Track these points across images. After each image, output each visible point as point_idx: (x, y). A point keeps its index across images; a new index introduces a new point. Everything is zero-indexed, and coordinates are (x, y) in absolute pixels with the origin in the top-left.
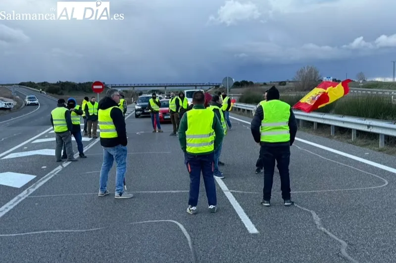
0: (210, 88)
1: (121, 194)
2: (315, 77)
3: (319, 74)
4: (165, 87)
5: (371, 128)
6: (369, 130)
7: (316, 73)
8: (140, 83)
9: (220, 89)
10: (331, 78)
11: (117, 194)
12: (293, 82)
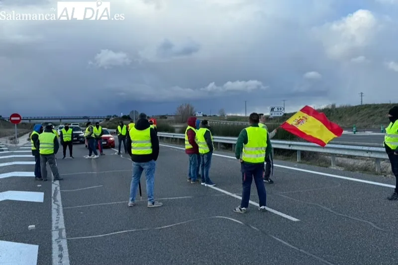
0: (100, 121)
1: (153, 203)
2: (191, 112)
3: (194, 110)
4: (60, 119)
5: (292, 146)
6: (290, 148)
7: (192, 109)
8: (36, 116)
9: (111, 121)
10: (202, 113)
11: (149, 203)
12: (174, 116)
